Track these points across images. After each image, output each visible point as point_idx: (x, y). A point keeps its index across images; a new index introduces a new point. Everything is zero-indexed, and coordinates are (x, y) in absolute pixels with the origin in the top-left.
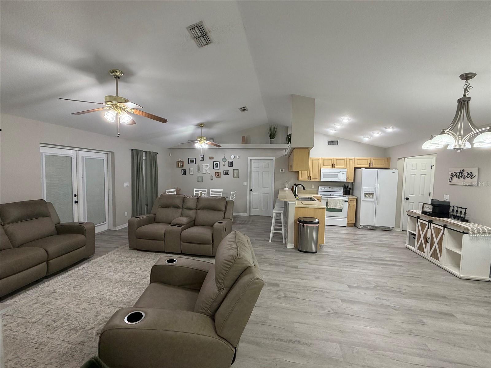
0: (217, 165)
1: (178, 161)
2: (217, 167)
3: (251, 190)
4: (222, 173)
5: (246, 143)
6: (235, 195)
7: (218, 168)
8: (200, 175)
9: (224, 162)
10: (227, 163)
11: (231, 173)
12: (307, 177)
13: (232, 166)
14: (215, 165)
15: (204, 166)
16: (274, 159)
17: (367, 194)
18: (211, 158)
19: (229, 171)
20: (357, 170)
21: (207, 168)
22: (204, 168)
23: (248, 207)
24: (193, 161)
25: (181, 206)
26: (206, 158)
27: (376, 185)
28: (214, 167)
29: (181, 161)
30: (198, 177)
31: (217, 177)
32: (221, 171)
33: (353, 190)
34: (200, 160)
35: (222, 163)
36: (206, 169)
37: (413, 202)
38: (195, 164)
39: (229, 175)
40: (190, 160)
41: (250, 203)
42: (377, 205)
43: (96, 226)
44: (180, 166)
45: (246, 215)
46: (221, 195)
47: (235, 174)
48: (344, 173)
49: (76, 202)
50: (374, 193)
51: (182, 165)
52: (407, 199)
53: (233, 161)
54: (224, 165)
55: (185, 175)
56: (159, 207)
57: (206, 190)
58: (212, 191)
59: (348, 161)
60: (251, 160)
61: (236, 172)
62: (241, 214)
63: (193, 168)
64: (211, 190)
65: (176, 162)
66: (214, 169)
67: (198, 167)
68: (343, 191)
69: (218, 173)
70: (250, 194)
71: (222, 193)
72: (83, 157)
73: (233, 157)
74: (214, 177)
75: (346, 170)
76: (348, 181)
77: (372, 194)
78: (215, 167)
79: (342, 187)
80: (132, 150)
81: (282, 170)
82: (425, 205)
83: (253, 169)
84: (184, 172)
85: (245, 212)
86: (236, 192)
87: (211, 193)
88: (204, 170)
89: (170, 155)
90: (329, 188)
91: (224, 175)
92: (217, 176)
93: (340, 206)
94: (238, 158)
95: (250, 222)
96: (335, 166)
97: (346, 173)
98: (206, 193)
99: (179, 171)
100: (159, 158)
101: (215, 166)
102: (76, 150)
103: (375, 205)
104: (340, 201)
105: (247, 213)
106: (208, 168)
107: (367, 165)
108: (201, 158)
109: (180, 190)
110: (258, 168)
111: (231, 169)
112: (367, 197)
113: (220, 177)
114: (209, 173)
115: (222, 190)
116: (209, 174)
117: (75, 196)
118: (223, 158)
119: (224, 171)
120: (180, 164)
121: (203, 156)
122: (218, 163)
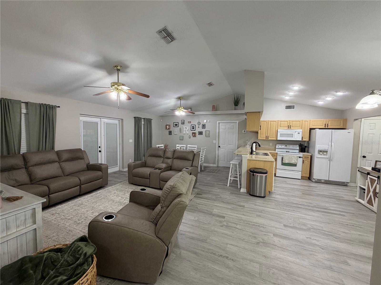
0: (194, 127)
1: (166, 125)
2: (194, 129)
3: (219, 147)
4: (197, 134)
5: (216, 110)
6: (205, 150)
8: (181, 135)
9: (199, 125)
10: (201, 126)
11: (204, 133)
12: (265, 136)
13: (205, 128)
14: (192, 127)
15: (184, 128)
16: (238, 122)
17: (321, 151)
18: (190, 122)
19: (202, 132)
20: (312, 131)
22: (184, 130)
23: (216, 159)
25: (162, 156)
26: (186, 122)
27: (330, 143)
28: (192, 129)
29: (168, 125)
30: (180, 136)
31: (193, 137)
32: (197, 131)
33: (308, 148)
34: (182, 124)
35: (197, 126)
37: (372, 160)
38: (178, 127)
39: (202, 134)
40: (175, 124)
41: (218, 156)
42: (331, 162)
43: (109, 168)
44: (167, 128)
45: (215, 165)
46: (195, 149)
47: (207, 134)
48: (299, 133)
49: (100, 151)
50: (327, 151)
51: (169, 127)
52: (364, 157)
53: (205, 124)
54: (199, 127)
55: (171, 135)
56: (148, 156)
57: (185, 146)
58: (189, 147)
59: (304, 122)
60: (219, 123)
61: (208, 132)
62: (211, 165)
63: (176, 130)
64: (188, 146)
65: (165, 126)
67: (180, 129)
68: (299, 149)
69: (194, 133)
70: (218, 150)
71: (196, 148)
72: (104, 122)
73: (205, 121)
74: (192, 136)
75: (301, 130)
76: (303, 140)
77: (326, 152)
79: (298, 146)
80: (135, 117)
81: (244, 131)
82: (377, 162)
83: (221, 130)
84: (170, 133)
85: (214, 163)
86: (206, 147)
87: (188, 148)
88: (184, 132)
89: (161, 120)
90: (286, 146)
91: (199, 135)
92: (193, 135)
93: (294, 161)
94: (209, 122)
95: (216, 171)
96: (291, 127)
97: (301, 133)
98: (185, 148)
99: (167, 132)
100: (153, 123)
102: (100, 118)
103: (329, 161)
104: (294, 157)
105: (215, 164)
106: (187, 129)
107: (323, 126)
108: (182, 122)
109: (168, 145)
110: (225, 129)
111: (203, 130)
112: (321, 154)
113: (196, 136)
115: (196, 146)
116: (188, 134)
117: (100, 147)
118: (198, 122)
119: (199, 132)
120: (167, 127)
121: (183, 121)
122: (194, 126)
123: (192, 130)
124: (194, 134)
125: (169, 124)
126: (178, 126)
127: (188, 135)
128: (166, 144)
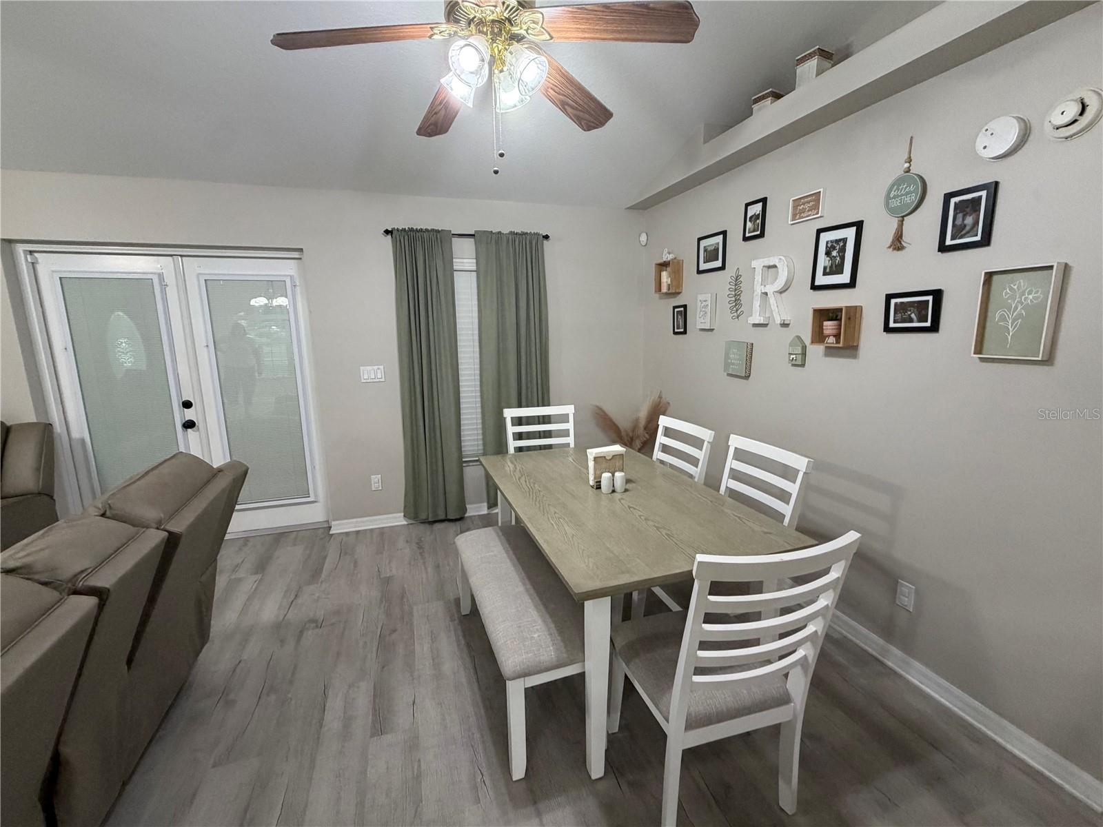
0: (843, 250)
1: (659, 265)
4: (873, 319)
7: (845, 278)
8: (740, 332)
9: (904, 213)
10: (924, 224)
11: (960, 311)
13: (984, 242)
14: (828, 253)
15: (758, 278)
18: (807, 205)
19: (939, 293)
21: (770, 289)
22: (759, 289)
24: (712, 255)
26: (778, 217)
29: (669, 262)
30: (730, 344)
31: (831, 352)
32: (870, 297)
35: (880, 231)
36: (766, 294)
38: (723, 268)
39: (938, 328)
40: (705, 250)
44: (664, 290)
47: (1006, 318)
49: (189, 425)
51: (672, 281)
54: (898, 243)
55: (686, 332)
57: (706, 434)
58: (741, 455)
64: (736, 442)
65: (655, 271)
66: (814, 287)
67: (735, 285)
69: (832, 314)
73: (1004, 134)
74: (815, 351)
78: (825, 274)
84: (680, 320)
87: (731, 463)
88: (757, 304)
89: (643, 238)
91: (887, 329)
92: (827, 340)
101: (823, 261)
106: (780, 283)
108: (749, 225)
111: (959, 275)
113: (852, 351)
114: (787, 318)
115: (800, 463)
116: (785, 325)
117: (187, 405)
118: (898, 182)
119: (889, 297)
120: (664, 275)
121: (759, 207)
122: (850, 233)
123: (821, 280)
124: (829, 326)
125: (670, 257)
126: (718, 264)
127: (789, 335)
128: (660, 397)
